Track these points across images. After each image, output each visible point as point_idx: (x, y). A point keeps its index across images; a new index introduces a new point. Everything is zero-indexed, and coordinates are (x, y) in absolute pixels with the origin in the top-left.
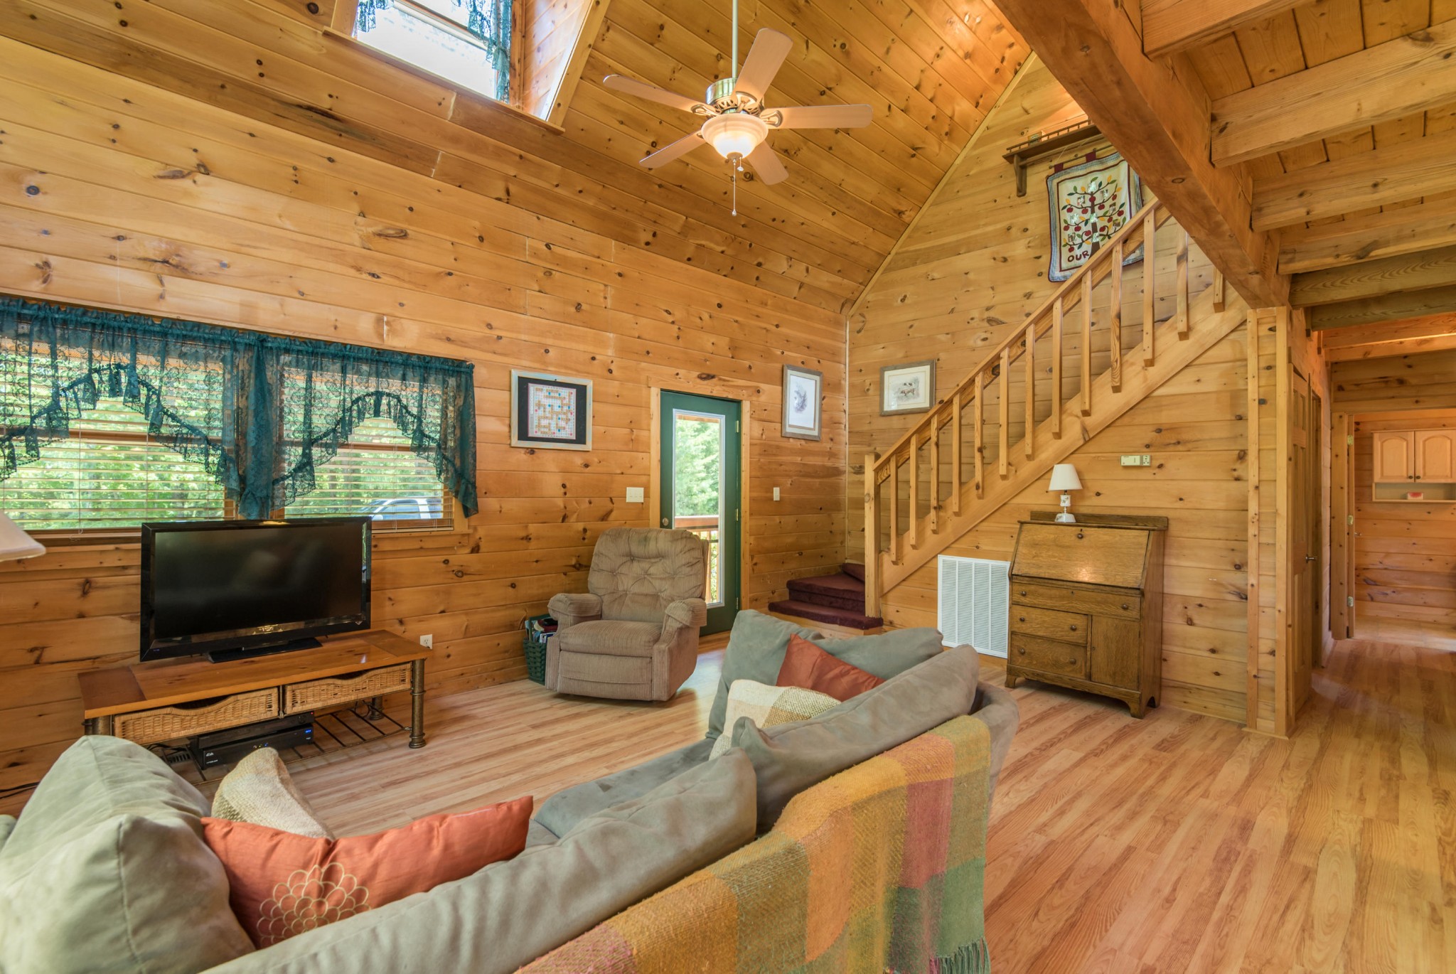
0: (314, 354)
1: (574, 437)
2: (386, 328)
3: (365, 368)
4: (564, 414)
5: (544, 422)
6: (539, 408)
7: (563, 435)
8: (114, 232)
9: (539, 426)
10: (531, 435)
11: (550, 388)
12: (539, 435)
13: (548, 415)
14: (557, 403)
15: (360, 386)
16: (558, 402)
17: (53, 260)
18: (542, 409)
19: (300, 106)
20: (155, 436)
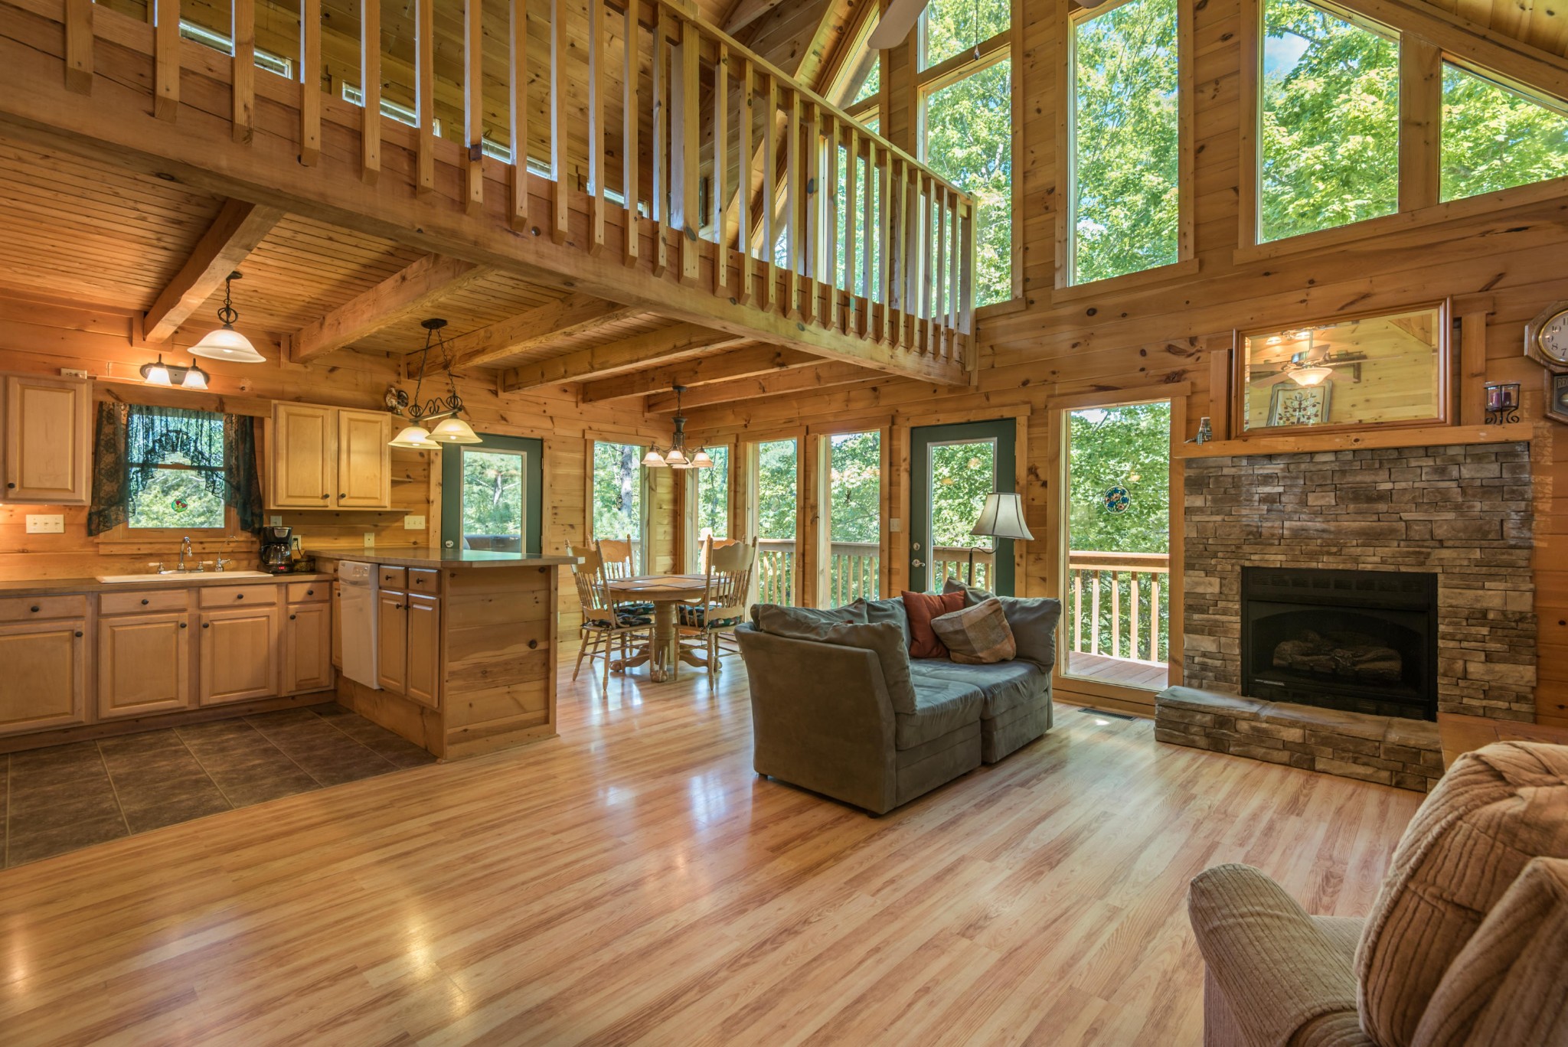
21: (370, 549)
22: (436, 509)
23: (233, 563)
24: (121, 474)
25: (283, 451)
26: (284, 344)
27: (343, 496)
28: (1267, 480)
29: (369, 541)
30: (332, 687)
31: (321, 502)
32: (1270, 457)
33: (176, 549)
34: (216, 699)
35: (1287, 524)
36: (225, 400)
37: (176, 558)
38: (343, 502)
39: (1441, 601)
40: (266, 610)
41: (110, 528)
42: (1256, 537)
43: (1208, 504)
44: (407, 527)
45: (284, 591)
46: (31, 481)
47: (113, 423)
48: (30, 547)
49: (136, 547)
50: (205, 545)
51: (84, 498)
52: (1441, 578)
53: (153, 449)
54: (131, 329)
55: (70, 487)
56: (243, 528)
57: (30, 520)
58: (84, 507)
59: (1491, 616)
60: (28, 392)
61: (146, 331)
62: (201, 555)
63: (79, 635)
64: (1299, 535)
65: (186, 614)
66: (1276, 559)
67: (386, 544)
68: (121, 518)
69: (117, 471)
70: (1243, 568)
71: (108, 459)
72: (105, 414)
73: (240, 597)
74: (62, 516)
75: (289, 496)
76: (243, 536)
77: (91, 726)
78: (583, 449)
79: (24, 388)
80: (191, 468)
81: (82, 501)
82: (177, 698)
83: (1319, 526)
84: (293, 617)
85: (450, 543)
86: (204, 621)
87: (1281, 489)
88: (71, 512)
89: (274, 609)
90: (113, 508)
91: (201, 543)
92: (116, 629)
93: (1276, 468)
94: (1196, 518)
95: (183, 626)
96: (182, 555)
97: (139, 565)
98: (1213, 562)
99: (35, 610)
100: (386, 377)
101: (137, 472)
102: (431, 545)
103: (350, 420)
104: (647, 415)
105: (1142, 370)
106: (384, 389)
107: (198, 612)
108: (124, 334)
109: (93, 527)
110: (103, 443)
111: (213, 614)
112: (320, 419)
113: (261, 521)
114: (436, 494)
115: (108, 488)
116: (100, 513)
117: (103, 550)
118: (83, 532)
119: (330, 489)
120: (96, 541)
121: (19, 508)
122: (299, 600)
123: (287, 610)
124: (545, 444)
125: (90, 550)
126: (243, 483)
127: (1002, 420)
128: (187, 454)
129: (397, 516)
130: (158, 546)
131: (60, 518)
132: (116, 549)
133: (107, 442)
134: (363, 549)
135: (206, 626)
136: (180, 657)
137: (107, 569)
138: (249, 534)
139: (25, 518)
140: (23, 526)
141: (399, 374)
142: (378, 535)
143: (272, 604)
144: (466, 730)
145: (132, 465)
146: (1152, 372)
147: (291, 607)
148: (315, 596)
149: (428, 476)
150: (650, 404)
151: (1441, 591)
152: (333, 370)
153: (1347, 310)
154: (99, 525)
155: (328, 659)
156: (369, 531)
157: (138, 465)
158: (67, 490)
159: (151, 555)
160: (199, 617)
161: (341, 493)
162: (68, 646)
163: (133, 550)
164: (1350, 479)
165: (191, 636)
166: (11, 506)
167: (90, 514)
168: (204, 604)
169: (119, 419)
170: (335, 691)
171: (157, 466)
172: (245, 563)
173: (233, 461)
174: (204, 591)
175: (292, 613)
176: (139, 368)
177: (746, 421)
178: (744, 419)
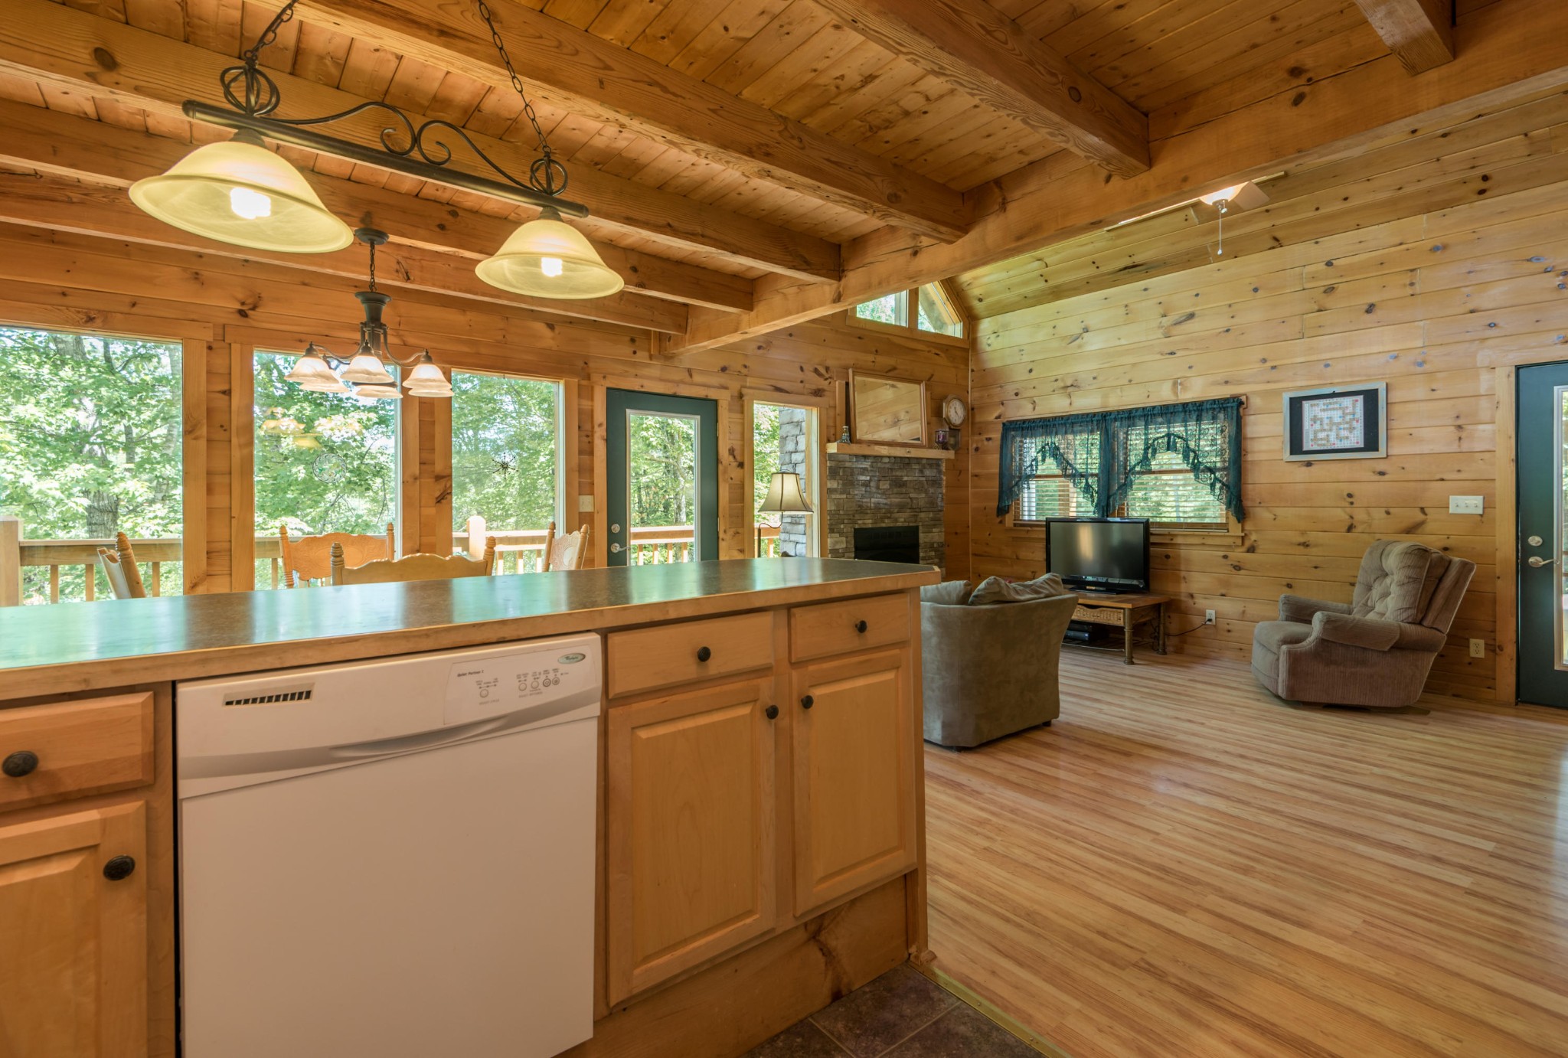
0: (1129, 418)
1: (1361, 445)
2: (1179, 387)
3: (1160, 420)
4: (1347, 423)
5: (1322, 435)
6: (1315, 422)
7: (1346, 444)
8: (1053, 379)
9: (1315, 439)
10: (1305, 448)
11: (1328, 401)
12: (1316, 448)
13: (1326, 427)
14: (1336, 416)
15: (1159, 432)
16: (1340, 413)
17: (1035, 399)
18: (1318, 422)
19: (1121, 270)
20: (1065, 476)
28: (864, 471)
32: (865, 457)
35: (873, 500)
39: (921, 541)
42: (861, 510)
43: (840, 487)
52: (920, 528)
59: (935, 545)
64: (878, 507)
66: (868, 523)
70: (855, 529)
83: (885, 501)
87: (868, 478)
93: (866, 464)
94: (833, 496)
98: (842, 526)
105: (802, 382)
127: (706, 400)
146: (807, 386)
151: (921, 535)
153: (890, 374)
164: (894, 474)
177: (243, 304)
178: (237, 300)
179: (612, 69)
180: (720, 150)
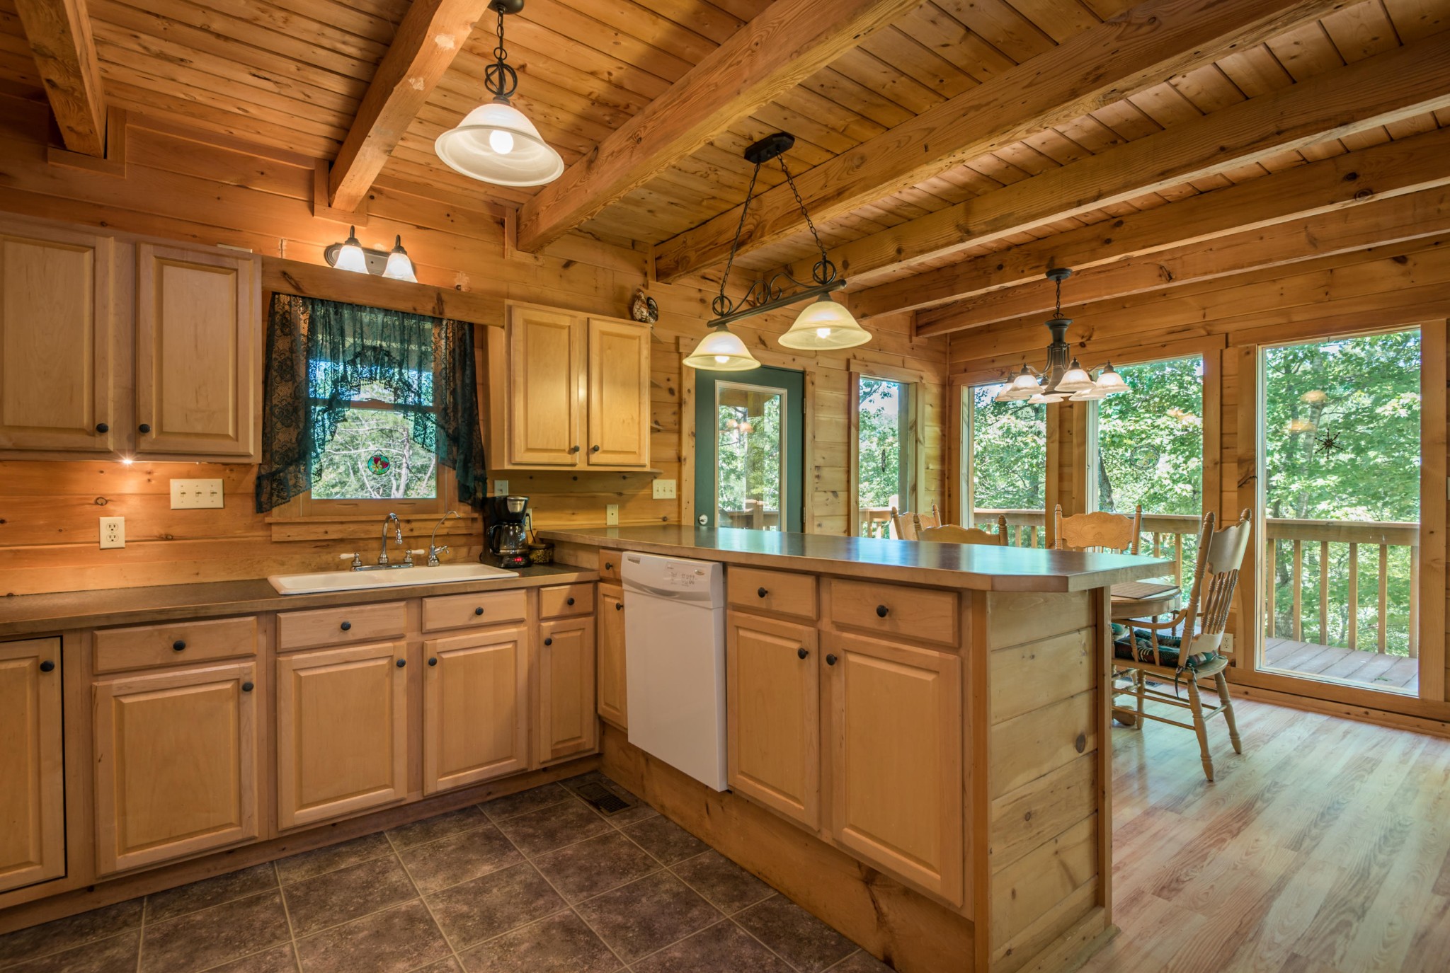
21: (613, 527)
22: (689, 470)
23: (449, 552)
24: (301, 413)
25: (520, 380)
26: (509, 222)
27: (596, 449)
29: (613, 517)
30: (597, 751)
31: (567, 459)
33: (376, 530)
34: (446, 783)
36: (444, 297)
37: (375, 544)
38: (595, 458)
40: (513, 630)
41: (286, 500)
44: (656, 496)
45: (534, 599)
46: (174, 422)
47: (291, 334)
48: (176, 531)
49: (321, 529)
50: (414, 525)
51: (252, 452)
53: (344, 378)
54: (311, 190)
55: (231, 432)
56: (462, 500)
57: (176, 486)
58: (248, 466)
60: (169, 271)
61: (331, 190)
62: (411, 540)
63: (248, 688)
65: (403, 643)
67: (631, 521)
68: (302, 483)
69: (296, 410)
71: (283, 391)
72: (278, 318)
73: (479, 612)
74: (220, 481)
75: (529, 450)
76: (462, 511)
77: (268, 843)
78: (846, 386)
79: (162, 261)
80: (395, 407)
81: (249, 456)
82: (392, 785)
84: (548, 642)
85: (704, 518)
86: (429, 655)
88: (234, 476)
89: (523, 628)
90: (291, 468)
91: (408, 521)
92: (303, 674)
95: (401, 664)
96: (384, 541)
97: (326, 557)
99: (179, 647)
100: (631, 279)
101: (324, 411)
102: (684, 522)
103: (603, 333)
104: (915, 339)
106: (629, 295)
107: (420, 639)
108: (302, 196)
109: (264, 498)
110: (276, 364)
111: (443, 641)
112: (567, 330)
113: (485, 491)
114: (688, 450)
115: (285, 437)
116: (272, 476)
117: (278, 534)
118: (250, 505)
119: (579, 440)
120: (268, 520)
121: (161, 468)
122: (555, 613)
123: (539, 629)
124: (808, 378)
125: (258, 535)
126: (463, 429)
128: (388, 385)
129: (646, 479)
130: (352, 527)
131: (217, 484)
132: (295, 533)
133: (282, 364)
134: (604, 530)
135: (433, 663)
136: (396, 716)
137: (283, 564)
138: (468, 508)
139: (168, 485)
140: (166, 496)
141: (646, 274)
142: (622, 508)
143: (519, 622)
144: (1009, 952)
145: (316, 401)
147: (544, 624)
148: (577, 608)
149: (680, 423)
150: (920, 324)
152: (568, 264)
154: (271, 495)
155: (592, 707)
156: (612, 502)
157: (324, 401)
158: (227, 436)
159: (342, 540)
160: (422, 647)
161: (592, 445)
162: (231, 706)
163: (317, 533)
165: (411, 679)
166: (148, 464)
167: (259, 478)
168: (430, 626)
169: (296, 327)
170: (599, 756)
171: (349, 404)
172: (464, 551)
173: (449, 399)
174: (430, 603)
175: (546, 635)
176: (323, 250)
177: (1083, 337)
178: (1078, 335)
179: (933, 129)
180: (995, 141)
